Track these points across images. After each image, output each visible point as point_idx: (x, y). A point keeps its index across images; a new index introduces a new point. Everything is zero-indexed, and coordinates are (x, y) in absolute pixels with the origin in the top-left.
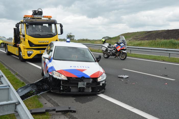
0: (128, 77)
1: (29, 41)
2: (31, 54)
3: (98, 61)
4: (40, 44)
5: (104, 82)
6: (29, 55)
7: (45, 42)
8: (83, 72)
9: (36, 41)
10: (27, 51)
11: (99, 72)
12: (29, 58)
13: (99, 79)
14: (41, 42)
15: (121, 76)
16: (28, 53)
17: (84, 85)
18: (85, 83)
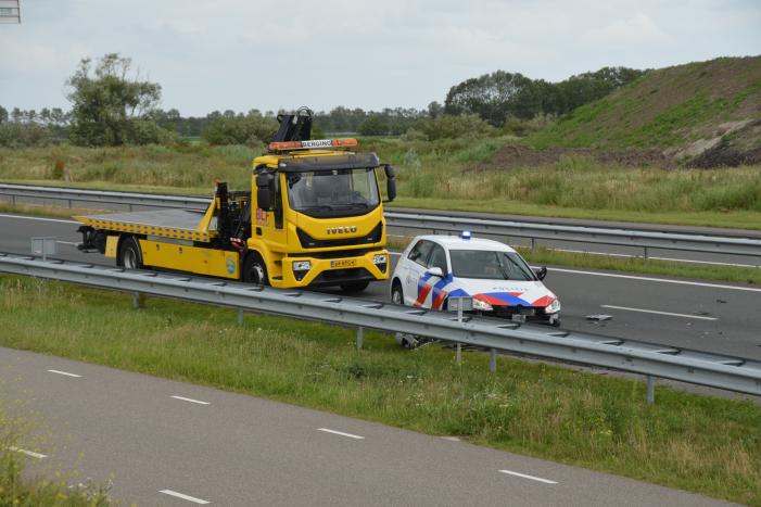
0: (609, 319)
1: (299, 231)
2: (305, 272)
3: (541, 280)
4: (332, 236)
5: (556, 317)
6: (300, 274)
7: (346, 231)
8: (520, 297)
9: (320, 228)
10: (293, 262)
11: (546, 298)
12: (299, 284)
13: (549, 310)
14: (334, 232)
15: (593, 317)
16: (297, 269)
17: (521, 318)
18: (524, 317)
